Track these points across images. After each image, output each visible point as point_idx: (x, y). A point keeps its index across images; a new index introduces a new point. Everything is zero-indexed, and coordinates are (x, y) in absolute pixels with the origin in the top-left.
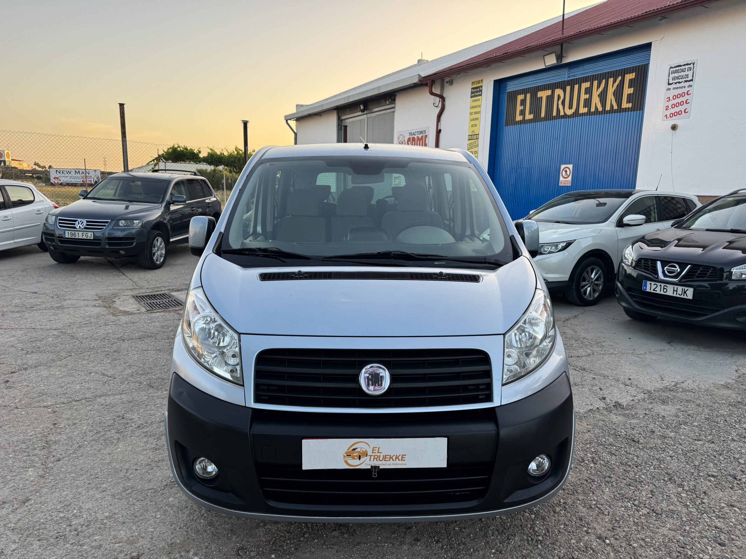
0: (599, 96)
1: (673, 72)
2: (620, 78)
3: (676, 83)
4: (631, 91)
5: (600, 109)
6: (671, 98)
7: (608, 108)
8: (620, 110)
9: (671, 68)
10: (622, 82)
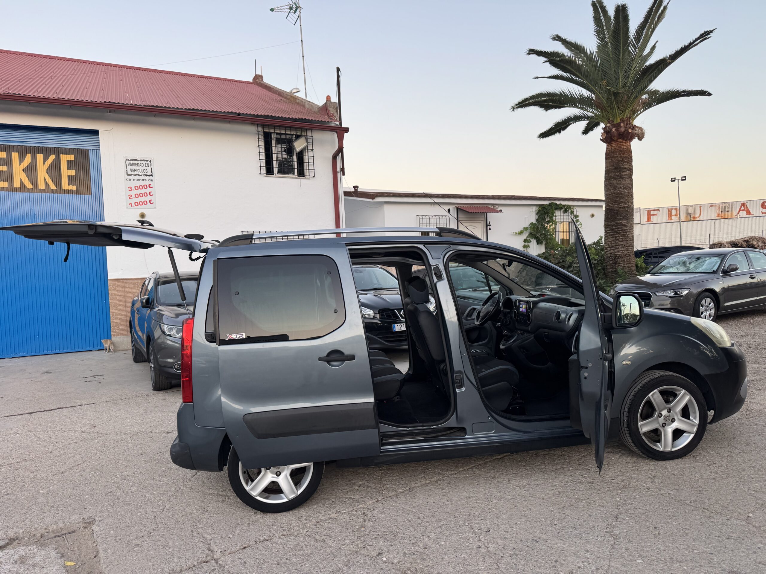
0: (23, 170)
1: (131, 165)
2: (52, 157)
3: (136, 175)
4: (72, 173)
5: (29, 186)
6: (133, 188)
7: (42, 186)
8: (59, 190)
9: (127, 160)
10: (57, 161)
